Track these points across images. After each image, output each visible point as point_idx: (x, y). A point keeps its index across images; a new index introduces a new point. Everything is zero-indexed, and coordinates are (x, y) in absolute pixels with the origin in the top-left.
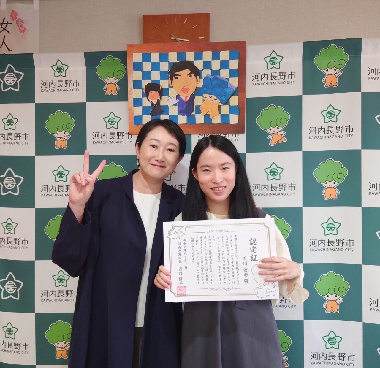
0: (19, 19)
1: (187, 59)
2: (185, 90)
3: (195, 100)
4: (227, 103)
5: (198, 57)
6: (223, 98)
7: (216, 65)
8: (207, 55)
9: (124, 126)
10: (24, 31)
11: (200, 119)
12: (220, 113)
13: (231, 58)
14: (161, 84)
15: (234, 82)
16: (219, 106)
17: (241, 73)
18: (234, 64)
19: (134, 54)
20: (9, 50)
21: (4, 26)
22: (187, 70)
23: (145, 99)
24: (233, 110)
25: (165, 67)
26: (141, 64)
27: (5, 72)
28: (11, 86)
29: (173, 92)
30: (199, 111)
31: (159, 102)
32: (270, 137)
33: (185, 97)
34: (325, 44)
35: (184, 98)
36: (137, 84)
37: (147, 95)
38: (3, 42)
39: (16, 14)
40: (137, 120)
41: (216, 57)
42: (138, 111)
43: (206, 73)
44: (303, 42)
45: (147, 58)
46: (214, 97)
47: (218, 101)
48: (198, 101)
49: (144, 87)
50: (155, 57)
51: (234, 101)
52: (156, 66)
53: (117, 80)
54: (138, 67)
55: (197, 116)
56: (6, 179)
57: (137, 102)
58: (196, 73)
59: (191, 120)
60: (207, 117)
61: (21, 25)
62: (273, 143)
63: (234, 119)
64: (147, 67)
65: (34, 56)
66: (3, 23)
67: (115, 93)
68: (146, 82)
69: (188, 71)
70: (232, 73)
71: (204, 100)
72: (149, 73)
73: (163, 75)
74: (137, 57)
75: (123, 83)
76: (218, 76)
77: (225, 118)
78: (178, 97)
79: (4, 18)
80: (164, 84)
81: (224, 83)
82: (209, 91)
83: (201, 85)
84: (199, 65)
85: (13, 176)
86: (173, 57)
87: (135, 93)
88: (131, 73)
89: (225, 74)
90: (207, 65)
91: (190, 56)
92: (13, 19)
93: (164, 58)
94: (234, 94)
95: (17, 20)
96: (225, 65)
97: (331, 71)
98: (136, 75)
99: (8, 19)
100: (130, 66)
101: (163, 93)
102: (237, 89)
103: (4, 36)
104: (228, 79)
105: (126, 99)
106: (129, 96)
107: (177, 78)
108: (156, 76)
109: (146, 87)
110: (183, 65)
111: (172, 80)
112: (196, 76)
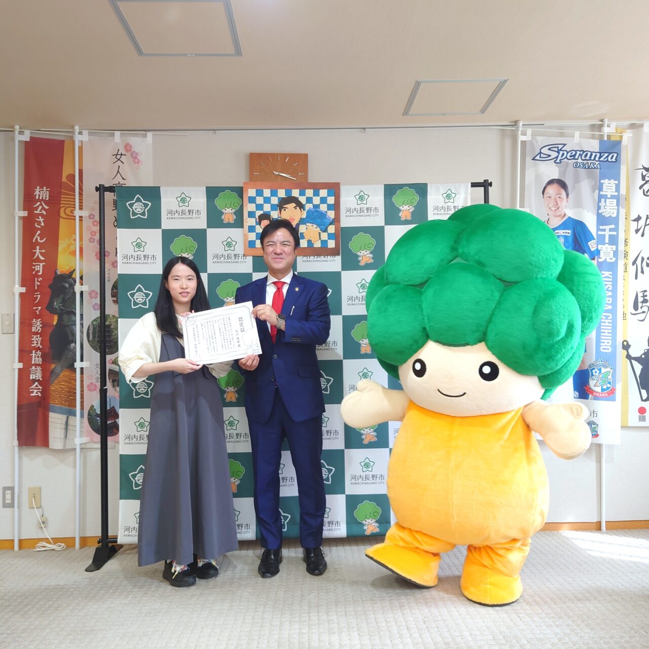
0: (134, 152)
1: (293, 195)
2: (291, 220)
3: (300, 228)
4: (325, 230)
5: (302, 193)
6: (323, 227)
7: (316, 201)
8: (309, 193)
9: (240, 249)
10: (138, 163)
11: (304, 244)
12: (320, 238)
13: (329, 195)
14: (271, 215)
15: (331, 214)
16: (320, 233)
17: (336, 207)
18: (331, 200)
19: (249, 190)
20: (123, 179)
21: (118, 157)
22: (293, 204)
23: (258, 227)
24: (330, 236)
25: (275, 201)
26: (255, 198)
27: (134, 201)
28: (140, 214)
30: (303, 237)
32: (360, 259)
34: (401, 186)
36: (251, 215)
37: (260, 224)
38: (118, 171)
39: (131, 147)
40: (252, 244)
41: (316, 194)
42: (252, 236)
43: (309, 206)
44: (385, 185)
45: (260, 193)
46: (315, 226)
47: (318, 229)
49: (257, 217)
50: (267, 193)
51: (332, 229)
52: (267, 200)
53: (233, 210)
54: (252, 200)
56: (137, 294)
57: (251, 229)
58: (301, 206)
60: (309, 242)
61: (135, 157)
62: (362, 264)
63: (331, 244)
64: (260, 200)
65: (161, 188)
66: (117, 155)
67: (232, 221)
68: (259, 213)
69: (293, 205)
70: (330, 207)
71: (307, 228)
72: (262, 205)
73: (273, 207)
74: (252, 192)
75: (239, 213)
76: (318, 209)
77: (324, 243)
79: (119, 150)
81: (323, 215)
82: (311, 221)
83: (304, 216)
84: (303, 200)
85: (142, 292)
86: (282, 193)
87: (249, 222)
88: (246, 205)
89: (323, 208)
90: (309, 200)
91: (295, 193)
92: (127, 150)
93: (274, 193)
94: (331, 224)
95: (131, 152)
96: (323, 200)
97: (405, 208)
98: (250, 207)
99: (122, 151)
100: (246, 200)
102: (334, 219)
103: (119, 167)
104: (326, 212)
105: (242, 227)
106: (244, 224)
107: (285, 210)
108: (267, 208)
109: (259, 216)
110: (290, 199)
111: (280, 211)
112: (300, 208)
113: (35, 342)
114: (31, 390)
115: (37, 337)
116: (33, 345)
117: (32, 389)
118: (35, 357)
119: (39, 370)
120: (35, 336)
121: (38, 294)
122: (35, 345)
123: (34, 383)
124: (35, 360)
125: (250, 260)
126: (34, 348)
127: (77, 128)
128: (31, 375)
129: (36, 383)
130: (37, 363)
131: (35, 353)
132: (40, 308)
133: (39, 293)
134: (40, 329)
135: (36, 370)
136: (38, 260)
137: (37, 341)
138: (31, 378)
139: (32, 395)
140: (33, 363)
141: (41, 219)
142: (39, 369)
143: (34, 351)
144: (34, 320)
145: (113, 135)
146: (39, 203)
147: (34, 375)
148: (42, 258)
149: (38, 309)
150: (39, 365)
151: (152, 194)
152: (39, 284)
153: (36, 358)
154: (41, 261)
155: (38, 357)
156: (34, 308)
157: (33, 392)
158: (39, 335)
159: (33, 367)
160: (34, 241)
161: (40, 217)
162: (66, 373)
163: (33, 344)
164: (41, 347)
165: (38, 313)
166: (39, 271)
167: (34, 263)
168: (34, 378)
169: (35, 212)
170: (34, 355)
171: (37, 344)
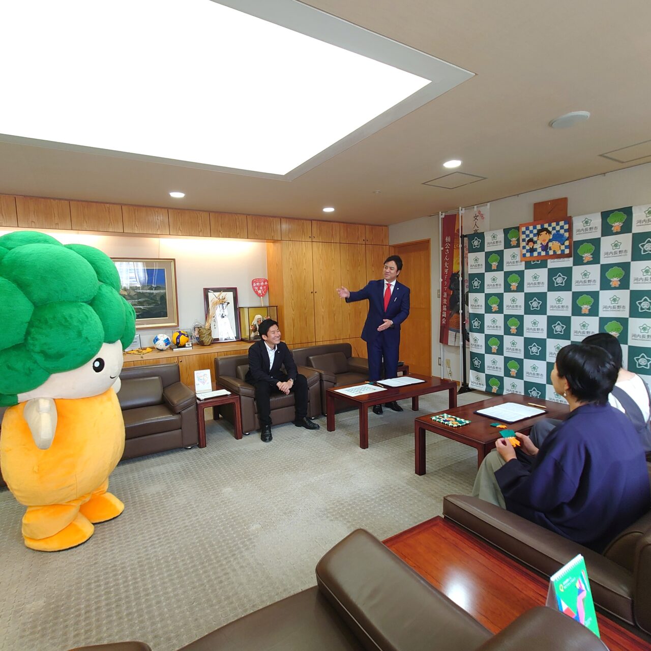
0: (482, 214)
2: (544, 240)
4: (563, 244)
5: (550, 225)
6: (562, 242)
7: (558, 228)
8: (554, 224)
9: (518, 258)
10: (483, 220)
11: (551, 253)
13: (565, 224)
15: (567, 235)
16: (560, 246)
17: (570, 230)
18: (566, 227)
19: (522, 227)
20: (478, 227)
23: (527, 246)
24: (566, 247)
25: (535, 231)
26: (525, 231)
27: (475, 240)
28: (477, 246)
29: (539, 242)
30: (550, 249)
31: (533, 247)
32: (584, 259)
33: (544, 244)
34: (612, 211)
35: (543, 244)
36: (524, 240)
37: (528, 244)
38: (476, 224)
39: (480, 212)
40: (524, 255)
41: (558, 224)
42: (524, 252)
43: (554, 232)
44: (601, 212)
45: (527, 229)
46: (557, 242)
47: (559, 244)
48: (550, 244)
49: (526, 241)
50: (531, 228)
51: (567, 243)
52: (531, 232)
54: (524, 233)
55: (550, 251)
56: (475, 282)
57: (524, 248)
58: (549, 232)
59: (547, 253)
60: (554, 251)
61: (482, 216)
62: (585, 261)
63: (567, 251)
64: (528, 232)
65: (485, 233)
66: (475, 217)
68: (527, 239)
69: (545, 232)
70: (566, 231)
74: (523, 229)
75: (518, 240)
76: (559, 233)
77: (563, 251)
78: (541, 244)
80: (535, 239)
81: (562, 236)
82: (555, 240)
83: (551, 237)
84: (550, 229)
85: (477, 281)
86: (539, 227)
87: (523, 244)
88: (521, 236)
89: (562, 231)
90: (554, 228)
91: (546, 226)
92: (479, 214)
93: (535, 228)
94: (567, 240)
96: (562, 227)
97: (617, 224)
98: (524, 236)
99: (477, 214)
100: (521, 233)
101: (535, 242)
103: (476, 222)
105: (519, 247)
106: (521, 245)
107: (541, 236)
108: (531, 236)
109: (528, 241)
111: (538, 237)
112: (549, 233)
114: (444, 321)
120: (444, 299)
123: (445, 318)
125: (524, 263)
127: (460, 208)
133: (446, 281)
134: (445, 296)
138: (444, 316)
139: (444, 323)
140: (443, 310)
141: (448, 250)
142: (446, 312)
143: (444, 305)
144: (444, 292)
145: (474, 208)
146: (447, 244)
149: (446, 288)
151: (481, 236)
152: (446, 278)
153: (445, 309)
154: (447, 268)
156: (444, 288)
158: (446, 299)
159: (444, 312)
160: (445, 260)
162: (455, 315)
163: (444, 302)
164: (446, 304)
165: (446, 290)
166: (446, 272)
167: (445, 269)
169: (446, 247)
170: (444, 307)
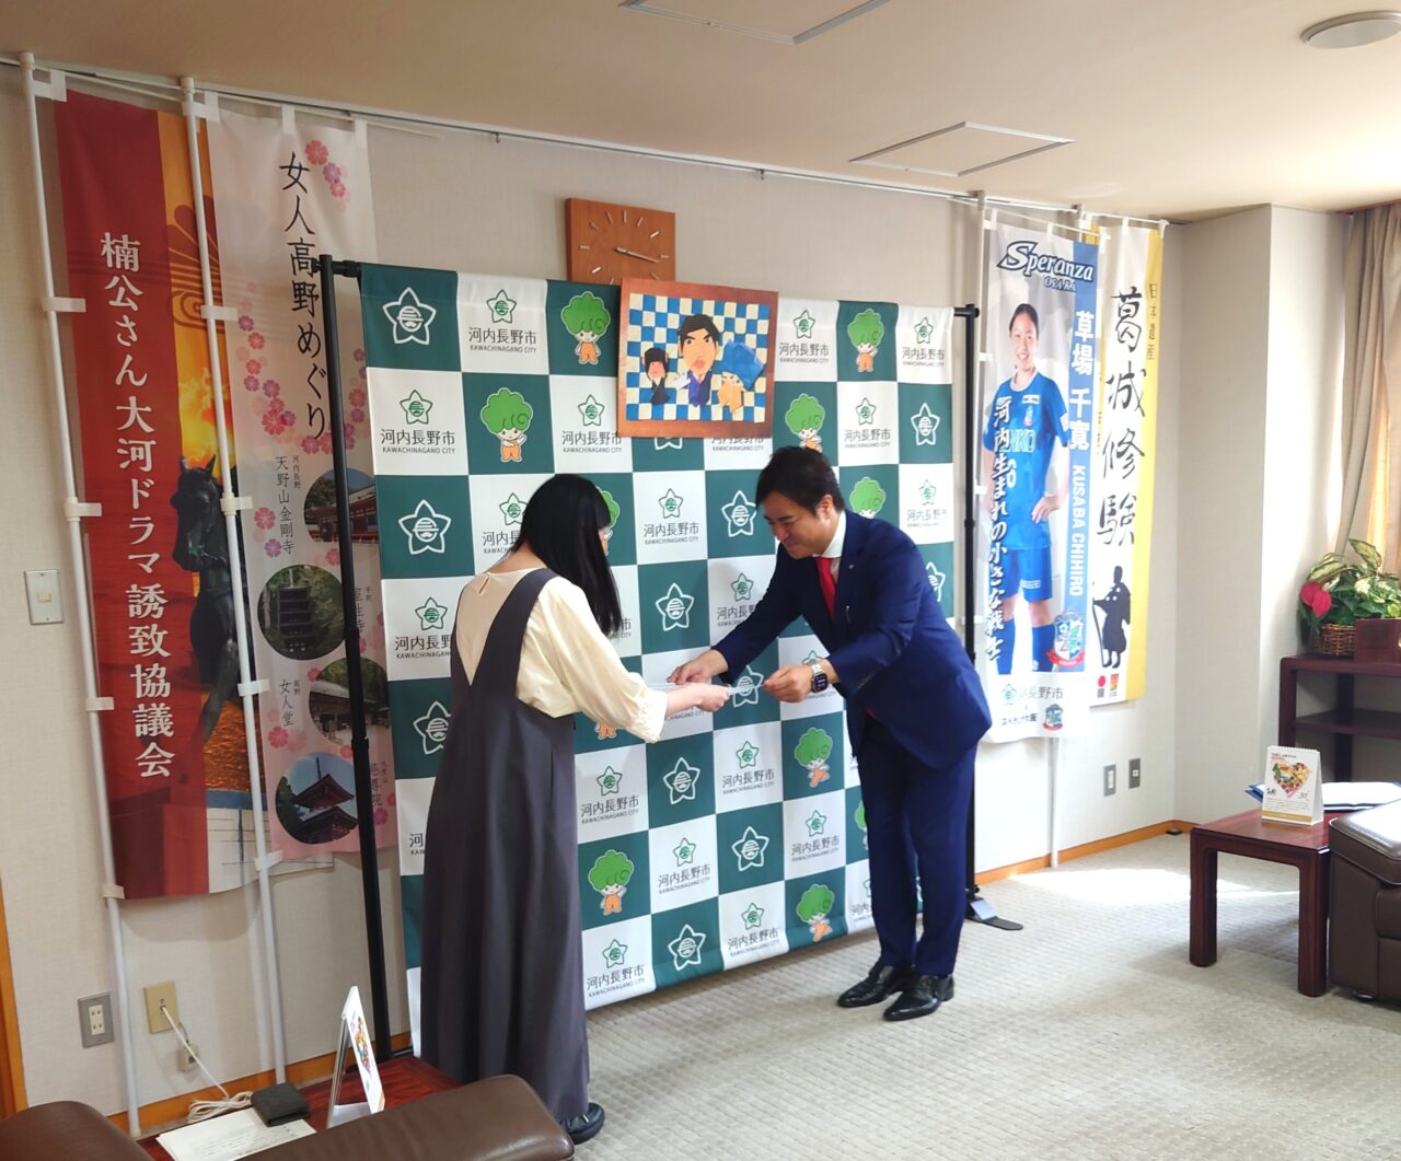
0: (332, 165)
1: (705, 312)
2: (699, 363)
3: (712, 381)
4: (751, 388)
5: (719, 310)
6: (748, 380)
7: (740, 326)
8: (730, 309)
9: (607, 423)
10: (341, 195)
11: (717, 414)
12: (743, 404)
13: (760, 317)
14: (667, 351)
15: (762, 355)
16: (742, 393)
17: (768, 341)
18: (764, 328)
19: (632, 295)
20: (310, 232)
21: (295, 173)
22: (704, 330)
23: (643, 375)
24: (759, 399)
25: (674, 322)
26: (640, 313)
27: (399, 303)
28: (414, 334)
29: (683, 366)
30: (716, 401)
31: (663, 381)
32: (802, 445)
33: (699, 376)
34: (861, 307)
35: (697, 377)
36: (633, 349)
37: (647, 370)
38: (297, 212)
39: (324, 151)
40: (631, 412)
41: (741, 313)
42: (632, 396)
44: (841, 302)
45: (649, 304)
46: (736, 378)
47: (741, 384)
48: (716, 383)
49: (643, 355)
50: (662, 303)
51: (761, 385)
52: (661, 320)
53: (596, 336)
54: (636, 317)
55: (714, 408)
56: (419, 522)
57: (633, 380)
58: (715, 335)
59: (706, 412)
60: (726, 409)
61: (331, 180)
63: (760, 415)
64: (649, 319)
65: (459, 277)
66: (291, 167)
67: (594, 362)
68: (646, 346)
69: (703, 332)
70: (761, 341)
71: (723, 382)
72: (651, 330)
73: (672, 336)
74: (636, 301)
75: (606, 344)
76: (741, 344)
78: (690, 374)
79: (294, 156)
80: (672, 351)
81: (749, 356)
82: (730, 368)
83: (720, 357)
84: (719, 322)
85: (431, 516)
86: (686, 307)
87: (629, 364)
88: (626, 329)
90: (729, 324)
91: (708, 308)
92: (311, 159)
93: (673, 306)
94: (760, 375)
95: (326, 164)
96: (752, 326)
97: (865, 348)
98: (632, 333)
99: (301, 159)
100: (624, 316)
101: (669, 366)
102: (765, 366)
103: (298, 199)
104: (754, 350)
105: (615, 374)
106: (621, 368)
107: (689, 342)
108: (660, 336)
109: (646, 354)
110: (698, 321)
111: (682, 344)
112: (714, 341)
113: (141, 643)
114: (140, 764)
115: (148, 631)
116: (133, 652)
117: (143, 760)
118: (144, 681)
119: (158, 713)
120: (139, 629)
121: (147, 522)
122: (141, 650)
123: (147, 747)
124: (144, 689)
125: (627, 443)
126: (139, 658)
128: (138, 727)
129: (153, 745)
130: (151, 695)
131: (143, 671)
132: (155, 557)
133: (148, 518)
134: (161, 609)
135: (148, 713)
136: (135, 431)
137: (145, 639)
138: (138, 734)
139: (144, 775)
140: (139, 695)
141: (129, 324)
142: (159, 710)
143: (138, 667)
144: (134, 587)
145: (278, 115)
146: (116, 280)
147: (145, 726)
148: (148, 429)
149: (149, 558)
150: (158, 700)
151: (439, 287)
152: (146, 494)
154: (148, 437)
155: (155, 680)
156: (131, 557)
157: (145, 768)
158: (155, 626)
159: (141, 706)
160: (119, 381)
161: (126, 318)
163: (136, 647)
164: (165, 654)
165: (149, 570)
166: (145, 459)
167: (122, 441)
168: (145, 733)
169: (112, 303)
170: (139, 675)
171: (151, 646)
